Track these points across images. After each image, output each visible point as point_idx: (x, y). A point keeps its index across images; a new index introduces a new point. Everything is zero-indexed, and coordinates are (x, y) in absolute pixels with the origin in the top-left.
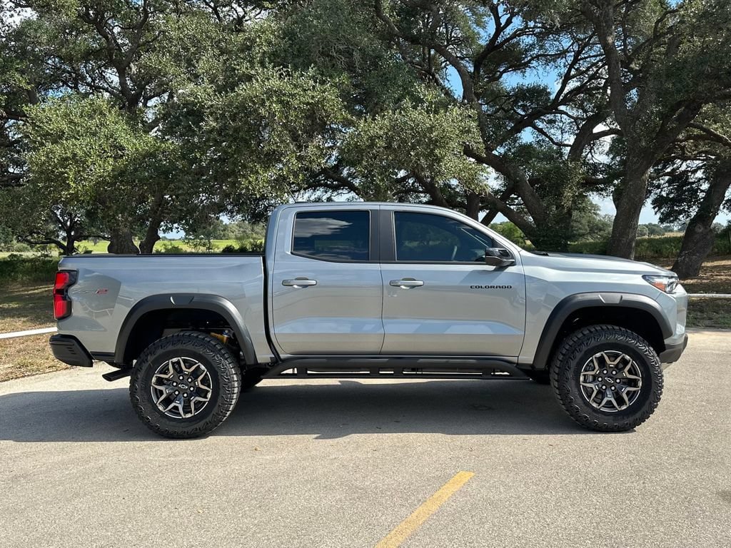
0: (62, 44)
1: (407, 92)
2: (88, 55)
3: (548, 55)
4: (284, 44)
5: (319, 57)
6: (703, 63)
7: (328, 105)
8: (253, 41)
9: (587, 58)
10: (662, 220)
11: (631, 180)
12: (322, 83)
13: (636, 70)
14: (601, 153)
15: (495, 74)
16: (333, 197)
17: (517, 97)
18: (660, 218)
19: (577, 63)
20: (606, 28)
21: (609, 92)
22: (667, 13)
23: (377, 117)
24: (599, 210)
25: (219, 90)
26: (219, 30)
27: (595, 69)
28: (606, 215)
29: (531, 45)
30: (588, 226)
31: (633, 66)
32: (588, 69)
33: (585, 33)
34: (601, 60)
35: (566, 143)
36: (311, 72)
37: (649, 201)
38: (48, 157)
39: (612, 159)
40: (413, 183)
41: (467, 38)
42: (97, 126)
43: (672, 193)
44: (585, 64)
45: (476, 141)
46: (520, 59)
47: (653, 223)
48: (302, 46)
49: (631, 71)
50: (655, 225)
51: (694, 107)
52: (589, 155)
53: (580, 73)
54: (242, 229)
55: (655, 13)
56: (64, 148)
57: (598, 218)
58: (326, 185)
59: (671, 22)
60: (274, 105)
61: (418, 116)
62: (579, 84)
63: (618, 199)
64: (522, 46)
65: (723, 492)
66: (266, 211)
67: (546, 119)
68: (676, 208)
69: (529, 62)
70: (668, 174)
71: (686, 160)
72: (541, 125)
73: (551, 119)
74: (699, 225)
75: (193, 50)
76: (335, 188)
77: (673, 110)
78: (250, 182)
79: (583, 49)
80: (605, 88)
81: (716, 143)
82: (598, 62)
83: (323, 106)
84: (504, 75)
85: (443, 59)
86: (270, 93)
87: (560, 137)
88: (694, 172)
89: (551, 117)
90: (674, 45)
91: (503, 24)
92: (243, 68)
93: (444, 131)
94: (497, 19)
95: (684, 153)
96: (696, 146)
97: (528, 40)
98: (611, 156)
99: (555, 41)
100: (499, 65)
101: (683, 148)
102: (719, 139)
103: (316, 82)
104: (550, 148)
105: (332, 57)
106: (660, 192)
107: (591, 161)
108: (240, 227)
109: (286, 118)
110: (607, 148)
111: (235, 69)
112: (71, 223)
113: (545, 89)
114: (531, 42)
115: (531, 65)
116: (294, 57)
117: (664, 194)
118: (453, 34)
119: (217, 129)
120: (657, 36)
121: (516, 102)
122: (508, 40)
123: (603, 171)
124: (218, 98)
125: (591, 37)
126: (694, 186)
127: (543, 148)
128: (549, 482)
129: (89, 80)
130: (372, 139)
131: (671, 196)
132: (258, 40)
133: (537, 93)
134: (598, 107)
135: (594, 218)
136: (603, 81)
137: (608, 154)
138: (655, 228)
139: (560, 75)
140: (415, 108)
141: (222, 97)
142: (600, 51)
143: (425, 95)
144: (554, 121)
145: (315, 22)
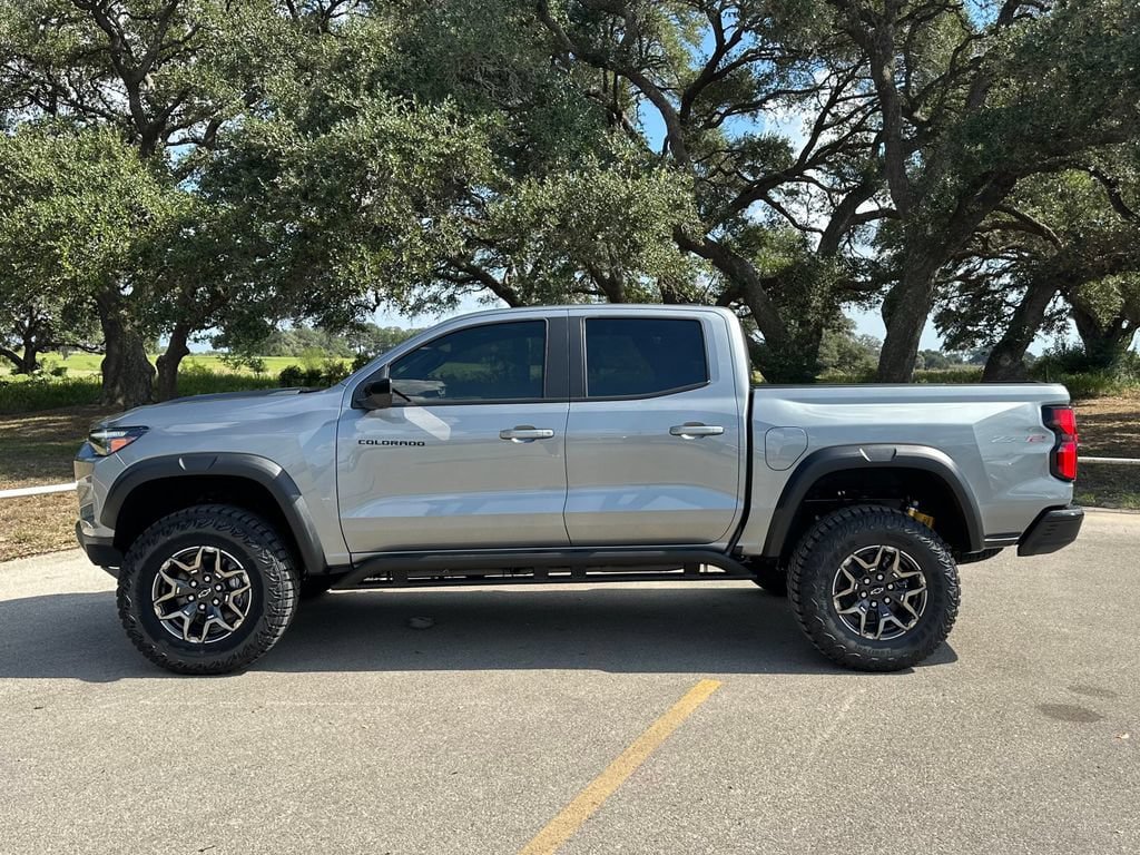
0: (34, 39)
1: (590, 143)
2: (77, 57)
3: (792, 92)
4: (403, 61)
5: (457, 83)
6: (1022, 119)
7: (471, 158)
8: (356, 55)
9: (850, 98)
10: (948, 346)
11: (909, 287)
12: (462, 124)
13: (923, 122)
14: (864, 243)
15: (713, 116)
16: (456, 296)
17: (743, 153)
18: (945, 344)
19: (833, 105)
20: (882, 58)
21: (881, 152)
22: (971, 38)
23: (548, 180)
24: (854, 327)
25: (302, 128)
26: (298, 31)
27: (861, 116)
28: (864, 336)
29: (767, 76)
30: (838, 351)
31: (918, 114)
32: (851, 115)
33: (848, 60)
34: (871, 103)
35: (813, 226)
36: (446, 106)
37: (931, 317)
38: (28, 222)
39: (880, 252)
40: (582, 279)
41: (672, 59)
42: (104, 176)
43: (963, 305)
44: (847, 107)
45: (691, 221)
46: (749, 96)
47: (933, 350)
48: (432, 66)
49: (915, 122)
50: (935, 353)
51: (1004, 182)
52: (847, 246)
53: (839, 121)
54: (303, 341)
55: (953, 35)
56: (53, 208)
57: (852, 340)
58: (445, 277)
59: (976, 52)
60: (391, 156)
61: (609, 182)
62: (835, 137)
63: (890, 314)
64: (755, 75)
65: (1044, 705)
66: (353, 314)
67: (785, 189)
68: (970, 328)
69: (764, 101)
70: (958, 278)
71: (988, 258)
72: (776, 197)
73: (792, 189)
74: (1006, 356)
75: (255, 61)
76: (461, 282)
77: (976, 186)
78: (351, 273)
79: (845, 85)
80: (876, 146)
81: (1034, 236)
82: (865, 106)
83: (464, 159)
84: (727, 119)
85: (633, 89)
86: (384, 136)
87: (805, 218)
88: (999, 275)
89: (793, 186)
90: (980, 87)
91: (727, 41)
92: (342, 96)
93: (647, 205)
94: (719, 32)
95: (986, 248)
96: (1003, 238)
97: (764, 67)
98: (878, 248)
99: (803, 70)
100: (718, 103)
101: (985, 241)
102: (1037, 229)
103: (452, 122)
104: (790, 233)
105: (478, 83)
106: (947, 305)
107: (849, 255)
108: (300, 337)
109: (408, 175)
110: (872, 235)
111: (328, 97)
112: (30, 324)
113: (784, 143)
114: (768, 71)
115: (766, 106)
116: (419, 81)
117: (952, 307)
118: (650, 51)
119: (300, 189)
120: (954, 72)
121: (740, 161)
122: (734, 66)
123: (866, 271)
124: (301, 141)
125: (856, 68)
126: (997, 296)
127: (778, 232)
128: (821, 693)
129: (74, 96)
130: (539, 212)
131: (963, 310)
132: (363, 53)
133: (772, 148)
134: (866, 175)
135: (847, 341)
136: (874, 135)
137: (873, 245)
138: (936, 357)
139: (808, 122)
140: (603, 168)
141: (307, 139)
142: (868, 88)
143: (618, 150)
144: (797, 193)
145: (453, 30)
